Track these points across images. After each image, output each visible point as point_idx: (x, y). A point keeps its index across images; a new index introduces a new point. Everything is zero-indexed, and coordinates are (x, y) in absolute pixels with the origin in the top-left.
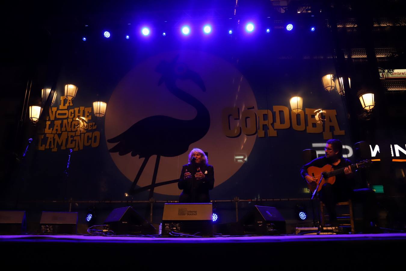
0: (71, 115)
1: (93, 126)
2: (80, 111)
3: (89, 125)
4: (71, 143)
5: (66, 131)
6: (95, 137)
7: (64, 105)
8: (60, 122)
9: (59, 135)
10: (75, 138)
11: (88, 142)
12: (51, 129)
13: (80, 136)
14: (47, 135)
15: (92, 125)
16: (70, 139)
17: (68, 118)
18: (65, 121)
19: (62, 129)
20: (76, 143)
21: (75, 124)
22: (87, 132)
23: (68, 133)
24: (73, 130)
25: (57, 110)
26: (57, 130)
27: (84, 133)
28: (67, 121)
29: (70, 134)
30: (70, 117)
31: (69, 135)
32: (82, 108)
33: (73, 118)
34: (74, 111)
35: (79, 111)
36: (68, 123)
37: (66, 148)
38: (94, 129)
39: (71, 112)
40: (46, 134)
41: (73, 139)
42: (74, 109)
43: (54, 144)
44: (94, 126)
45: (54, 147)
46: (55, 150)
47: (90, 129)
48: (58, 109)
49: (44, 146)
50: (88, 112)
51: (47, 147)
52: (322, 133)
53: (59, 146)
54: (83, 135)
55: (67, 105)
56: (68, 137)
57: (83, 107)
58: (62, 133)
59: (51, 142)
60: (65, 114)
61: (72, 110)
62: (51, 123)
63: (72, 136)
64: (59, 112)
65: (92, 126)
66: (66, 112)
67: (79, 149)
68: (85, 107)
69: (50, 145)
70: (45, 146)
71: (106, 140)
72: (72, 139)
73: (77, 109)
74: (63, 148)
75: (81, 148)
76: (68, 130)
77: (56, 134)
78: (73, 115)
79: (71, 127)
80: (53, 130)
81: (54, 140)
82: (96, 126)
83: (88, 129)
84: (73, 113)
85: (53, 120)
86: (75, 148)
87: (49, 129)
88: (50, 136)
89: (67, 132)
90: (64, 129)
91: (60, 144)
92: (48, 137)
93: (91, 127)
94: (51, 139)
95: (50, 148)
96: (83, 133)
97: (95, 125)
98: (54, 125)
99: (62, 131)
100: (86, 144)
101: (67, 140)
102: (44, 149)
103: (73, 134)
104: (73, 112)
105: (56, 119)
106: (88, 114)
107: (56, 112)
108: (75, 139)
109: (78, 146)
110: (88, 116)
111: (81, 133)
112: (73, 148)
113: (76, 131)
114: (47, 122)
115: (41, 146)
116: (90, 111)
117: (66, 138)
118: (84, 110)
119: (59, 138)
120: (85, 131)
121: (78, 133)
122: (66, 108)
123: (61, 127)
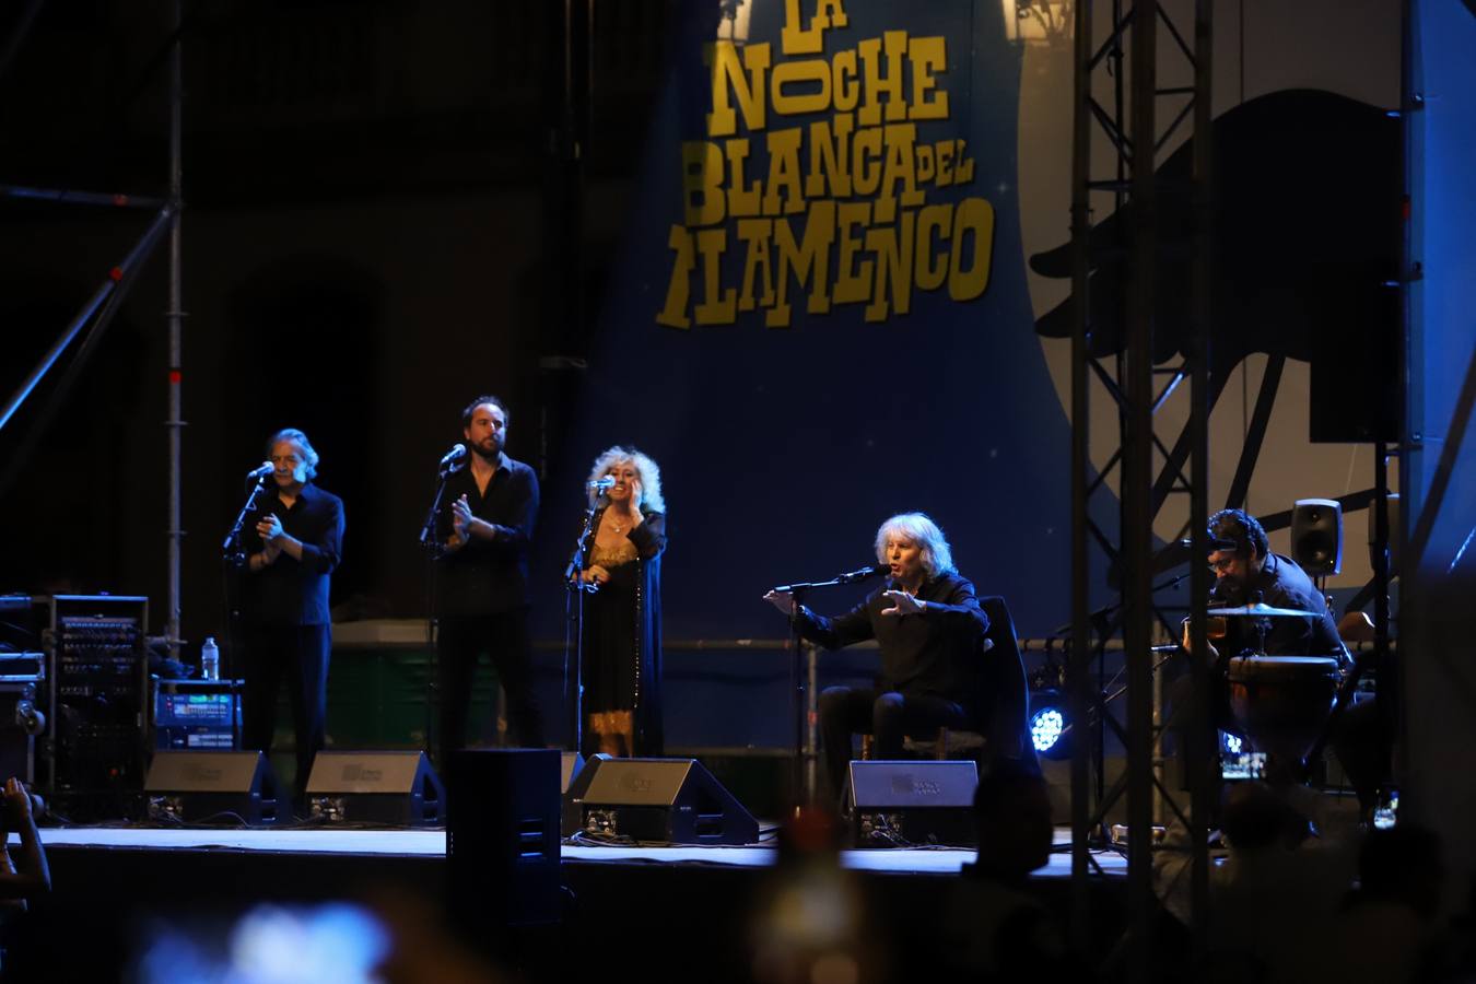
0: (846, 93)
1: (959, 162)
2: (887, 58)
3: (939, 158)
4: (855, 272)
5: (827, 195)
7: (805, 26)
8: (794, 135)
9: (798, 222)
10: (873, 240)
11: (932, 269)
12: (757, 185)
13: (896, 224)
14: (745, 230)
15: (952, 155)
16: (849, 246)
17: (832, 109)
18: (819, 130)
19: (809, 179)
20: (875, 268)
21: (866, 150)
22: (928, 201)
23: (837, 208)
24: (861, 185)
25: (773, 64)
26: (783, 190)
27: (916, 209)
28: (831, 128)
29: (847, 214)
31: (841, 224)
32: (895, 41)
33: (855, 111)
34: (860, 62)
35: (882, 57)
36: (835, 141)
37: (831, 304)
38: (961, 185)
39: (845, 71)
40: (737, 218)
41: (863, 245)
42: (857, 49)
43: (774, 286)
44: (962, 164)
45: (776, 298)
46: (779, 317)
47: (943, 179)
48: (777, 56)
50: (929, 65)
51: (747, 303)
53: (798, 295)
54: (907, 218)
55: (820, 22)
56: (838, 231)
57: (902, 35)
58: (808, 207)
59: (759, 265)
60: (813, 86)
61: (845, 59)
62: (750, 148)
63: (857, 231)
64: (784, 71)
65: (952, 162)
66: (816, 69)
67: (891, 309)
68: (909, 37)
69: (758, 292)
70: (739, 295)
71: (1027, 256)
72: (856, 244)
73: (869, 48)
74: (817, 303)
75: (902, 306)
76: (834, 192)
77: (782, 215)
78: (854, 86)
79: (850, 170)
80: (763, 191)
81: (774, 251)
82: (970, 162)
83: (933, 180)
84: (854, 78)
85: (755, 132)
86: (871, 301)
87: (747, 187)
88: (754, 234)
89: (830, 205)
90: (815, 185)
91: (802, 280)
93: (946, 169)
94: (760, 250)
95: (757, 303)
96: (909, 208)
97: (967, 153)
98: (768, 156)
99: (808, 193)
100: (928, 281)
101: (834, 248)
103: (859, 212)
104: (852, 71)
105: (775, 121)
106: (930, 82)
107: (768, 73)
108: (869, 247)
109: (888, 296)
110: (928, 95)
111: (899, 210)
112: (862, 305)
113: (877, 193)
114: (730, 144)
115: (722, 298)
116: (939, 64)
117: (831, 238)
118: (905, 57)
119: (799, 243)
120: (920, 197)
121: (885, 209)
122: (817, 47)
123: (804, 168)
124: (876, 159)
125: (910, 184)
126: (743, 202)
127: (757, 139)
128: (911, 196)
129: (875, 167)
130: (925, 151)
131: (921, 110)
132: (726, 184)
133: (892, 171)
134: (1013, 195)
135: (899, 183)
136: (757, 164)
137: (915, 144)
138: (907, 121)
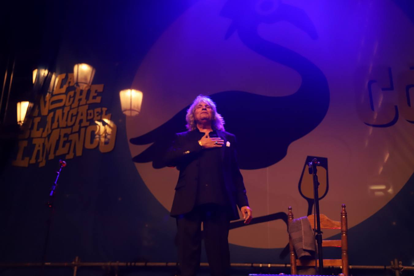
0: (69, 101)
2: (83, 91)
4: (64, 146)
5: (58, 127)
7: (61, 87)
8: (51, 116)
9: (49, 137)
10: (71, 137)
11: (92, 142)
12: (41, 129)
13: (79, 132)
14: (35, 141)
16: (62, 140)
17: (64, 106)
18: (59, 112)
19: (53, 125)
20: (70, 145)
22: (90, 124)
23: (60, 130)
24: (70, 124)
25: (51, 97)
27: (86, 127)
28: (63, 110)
29: (64, 132)
30: (67, 104)
31: (61, 134)
32: (86, 87)
33: (71, 105)
34: (74, 93)
35: (81, 91)
37: (55, 156)
39: (70, 96)
40: (32, 138)
41: (68, 139)
42: (75, 90)
43: (43, 155)
45: (42, 159)
46: (43, 164)
47: (96, 118)
49: (27, 159)
50: (96, 90)
51: (33, 161)
53: (47, 156)
54: (83, 130)
56: (60, 137)
58: (52, 132)
59: (38, 151)
60: (61, 101)
61: (71, 93)
62: (41, 120)
63: (66, 135)
64: (53, 99)
66: (62, 97)
67: (75, 155)
69: (37, 158)
70: (30, 159)
72: (66, 139)
74: (51, 156)
76: (61, 126)
78: (72, 99)
79: (67, 120)
80: (43, 131)
81: (44, 147)
84: (72, 97)
85: (44, 116)
86: (68, 153)
87: (38, 129)
88: (38, 143)
90: (55, 125)
91: (48, 151)
92: (35, 145)
94: (39, 146)
95: (36, 161)
96: (83, 127)
97: (107, 112)
98: (46, 123)
99: (53, 128)
100: (88, 146)
101: (58, 141)
102: (26, 165)
103: (68, 131)
104: (72, 95)
106: (95, 94)
107: (50, 101)
108: (70, 139)
109: (74, 151)
110: (94, 97)
111: (80, 128)
112: (65, 155)
113: (74, 124)
114: (35, 119)
115: (24, 159)
117: (57, 138)
118: (89, 90)
119: (49, 140)
121: (76, 128)
122: (65, 91)
124: (75, 116)
125: (85, 121)
128: (85, 124)
129: (74, 118)
130: (91, 111)
131: (91, 101)
132: (31, 128)
133: (79, 118)
135: (81, 121)
136: (42, 124)
137: (88, 110)
138: (86, 104)
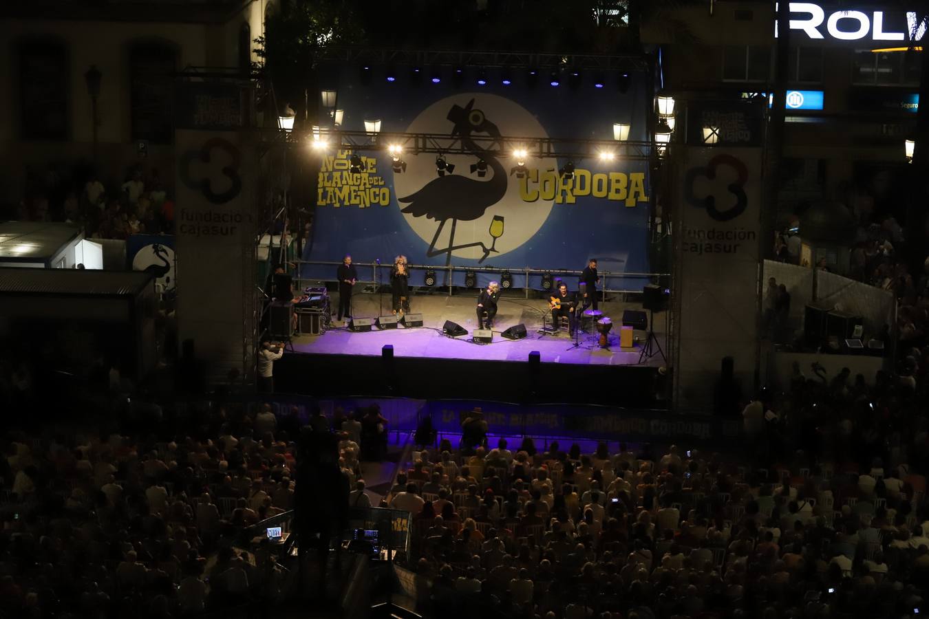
1: (380, 181)
3: (374, 180)
4: (355, 198)
6: (384, 194)
7: (342, 154)
8: (339, 174)
9: (340, 189)
10: (359, 193)
11: (375, 199)
12: (330, 181)
13: (365, 191)
14: (327, 189)
15: (376, 179)
16: (353, 194)
17: (348, 169)
18: (345, 173)
20: (360, 199)
22: (373, 187)
23: (350, 187)
24: (356, 183)
25: (335, 160)
26: (336, 183)
27: (370, 189)
29: (353, 188)
32: (363, 159)
37: (350, 204)
38: (380, 185)
40: (326, 187)
41: (357, 194)
43: (335, 199)
45: (336, 202)
46: (337, 205)
47: (375, 184)
48: (336, 158)
49: (324, 200)
50: (372, 163)
51: (328, 202)
52: (624, 200)
53: (341, 202)
54: (367, 190)
55: (345, 153)
56: (350, 191)
59: (331, 196)
62: (329, 175)
63: (355, 191)
64: (337, 162)
65: (377, 181)
66: (345, 162)
67: (365, 206)
69: (331, 200)
70: (326, 201)
72: (355, 194)
74: (346, 203)
75: (368, 205)
76: (349, 184)
77: (336, 187)
79: (353, 180)
80: (332, 182)
81: (335, 194)
82: (383, 181)
86: (360, 204)
87: (328, 181)
88: (330, 190)
89: (348, 186)
90: (344, 182)
91: (342, 199)
92: (327, 191)
94: (331, 193)
95: (331, 202)
96: (368, 188)
97: (381, 179)
98: (333, 177)
100: (373, 201)
101: (350, 194)
102: (325, 204)
103: (356, 188)
105: (334, 170)
106: (372, 166)
107: (333, 161)
109: (364, 203)
110: (371, 169)
111: (365, 188)
112: (358, 205)
113: (360, 185)
114: (325, 174)
115: (322, 201)
116: (374, 163)
118: (366, 162)
119: (341, 191)
120: (370, 186)
121: (362, 187)
122: (345, 157)
123: (342, 179)
126: (327, 184)
127: (331, 173)
128: (368, 186)
129: (359, 180)
130: (371, 178)
131: (370, 171)
132: (324, 180)
133: (363, 181)
134: (393, 187)
135: (365, 184)
136: (330, 178)
137: (369, 177)
138: (366, 173)
